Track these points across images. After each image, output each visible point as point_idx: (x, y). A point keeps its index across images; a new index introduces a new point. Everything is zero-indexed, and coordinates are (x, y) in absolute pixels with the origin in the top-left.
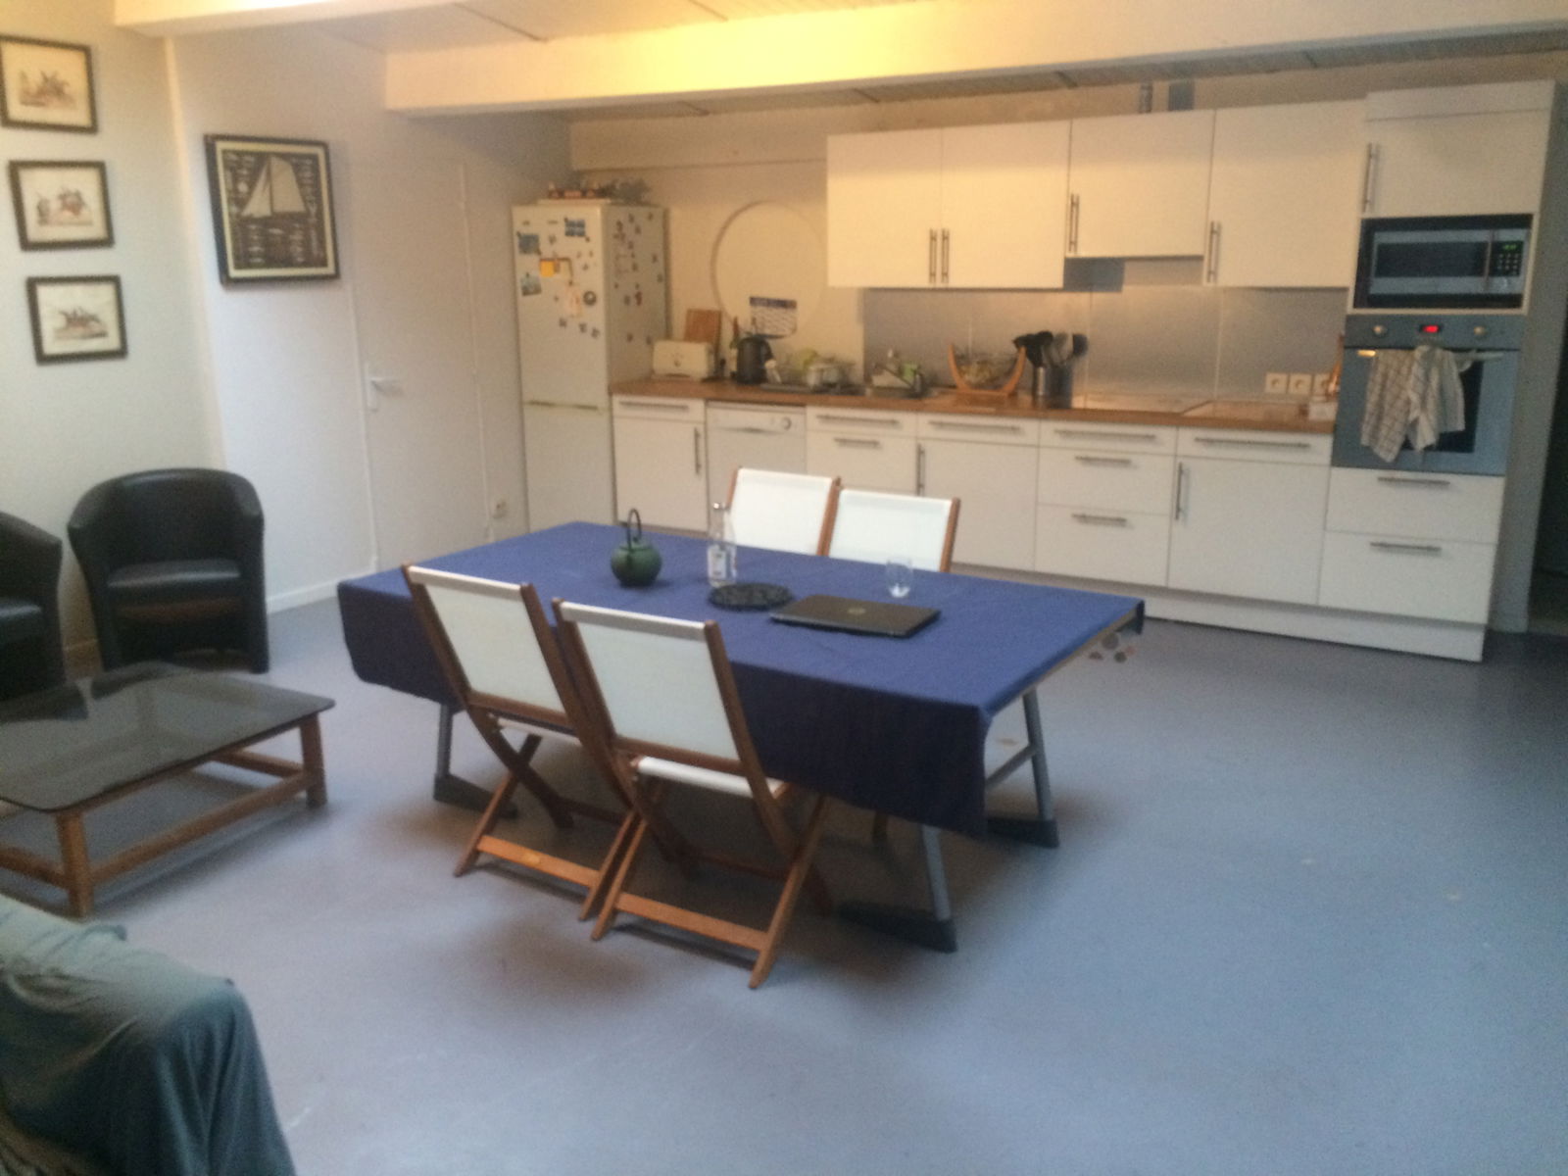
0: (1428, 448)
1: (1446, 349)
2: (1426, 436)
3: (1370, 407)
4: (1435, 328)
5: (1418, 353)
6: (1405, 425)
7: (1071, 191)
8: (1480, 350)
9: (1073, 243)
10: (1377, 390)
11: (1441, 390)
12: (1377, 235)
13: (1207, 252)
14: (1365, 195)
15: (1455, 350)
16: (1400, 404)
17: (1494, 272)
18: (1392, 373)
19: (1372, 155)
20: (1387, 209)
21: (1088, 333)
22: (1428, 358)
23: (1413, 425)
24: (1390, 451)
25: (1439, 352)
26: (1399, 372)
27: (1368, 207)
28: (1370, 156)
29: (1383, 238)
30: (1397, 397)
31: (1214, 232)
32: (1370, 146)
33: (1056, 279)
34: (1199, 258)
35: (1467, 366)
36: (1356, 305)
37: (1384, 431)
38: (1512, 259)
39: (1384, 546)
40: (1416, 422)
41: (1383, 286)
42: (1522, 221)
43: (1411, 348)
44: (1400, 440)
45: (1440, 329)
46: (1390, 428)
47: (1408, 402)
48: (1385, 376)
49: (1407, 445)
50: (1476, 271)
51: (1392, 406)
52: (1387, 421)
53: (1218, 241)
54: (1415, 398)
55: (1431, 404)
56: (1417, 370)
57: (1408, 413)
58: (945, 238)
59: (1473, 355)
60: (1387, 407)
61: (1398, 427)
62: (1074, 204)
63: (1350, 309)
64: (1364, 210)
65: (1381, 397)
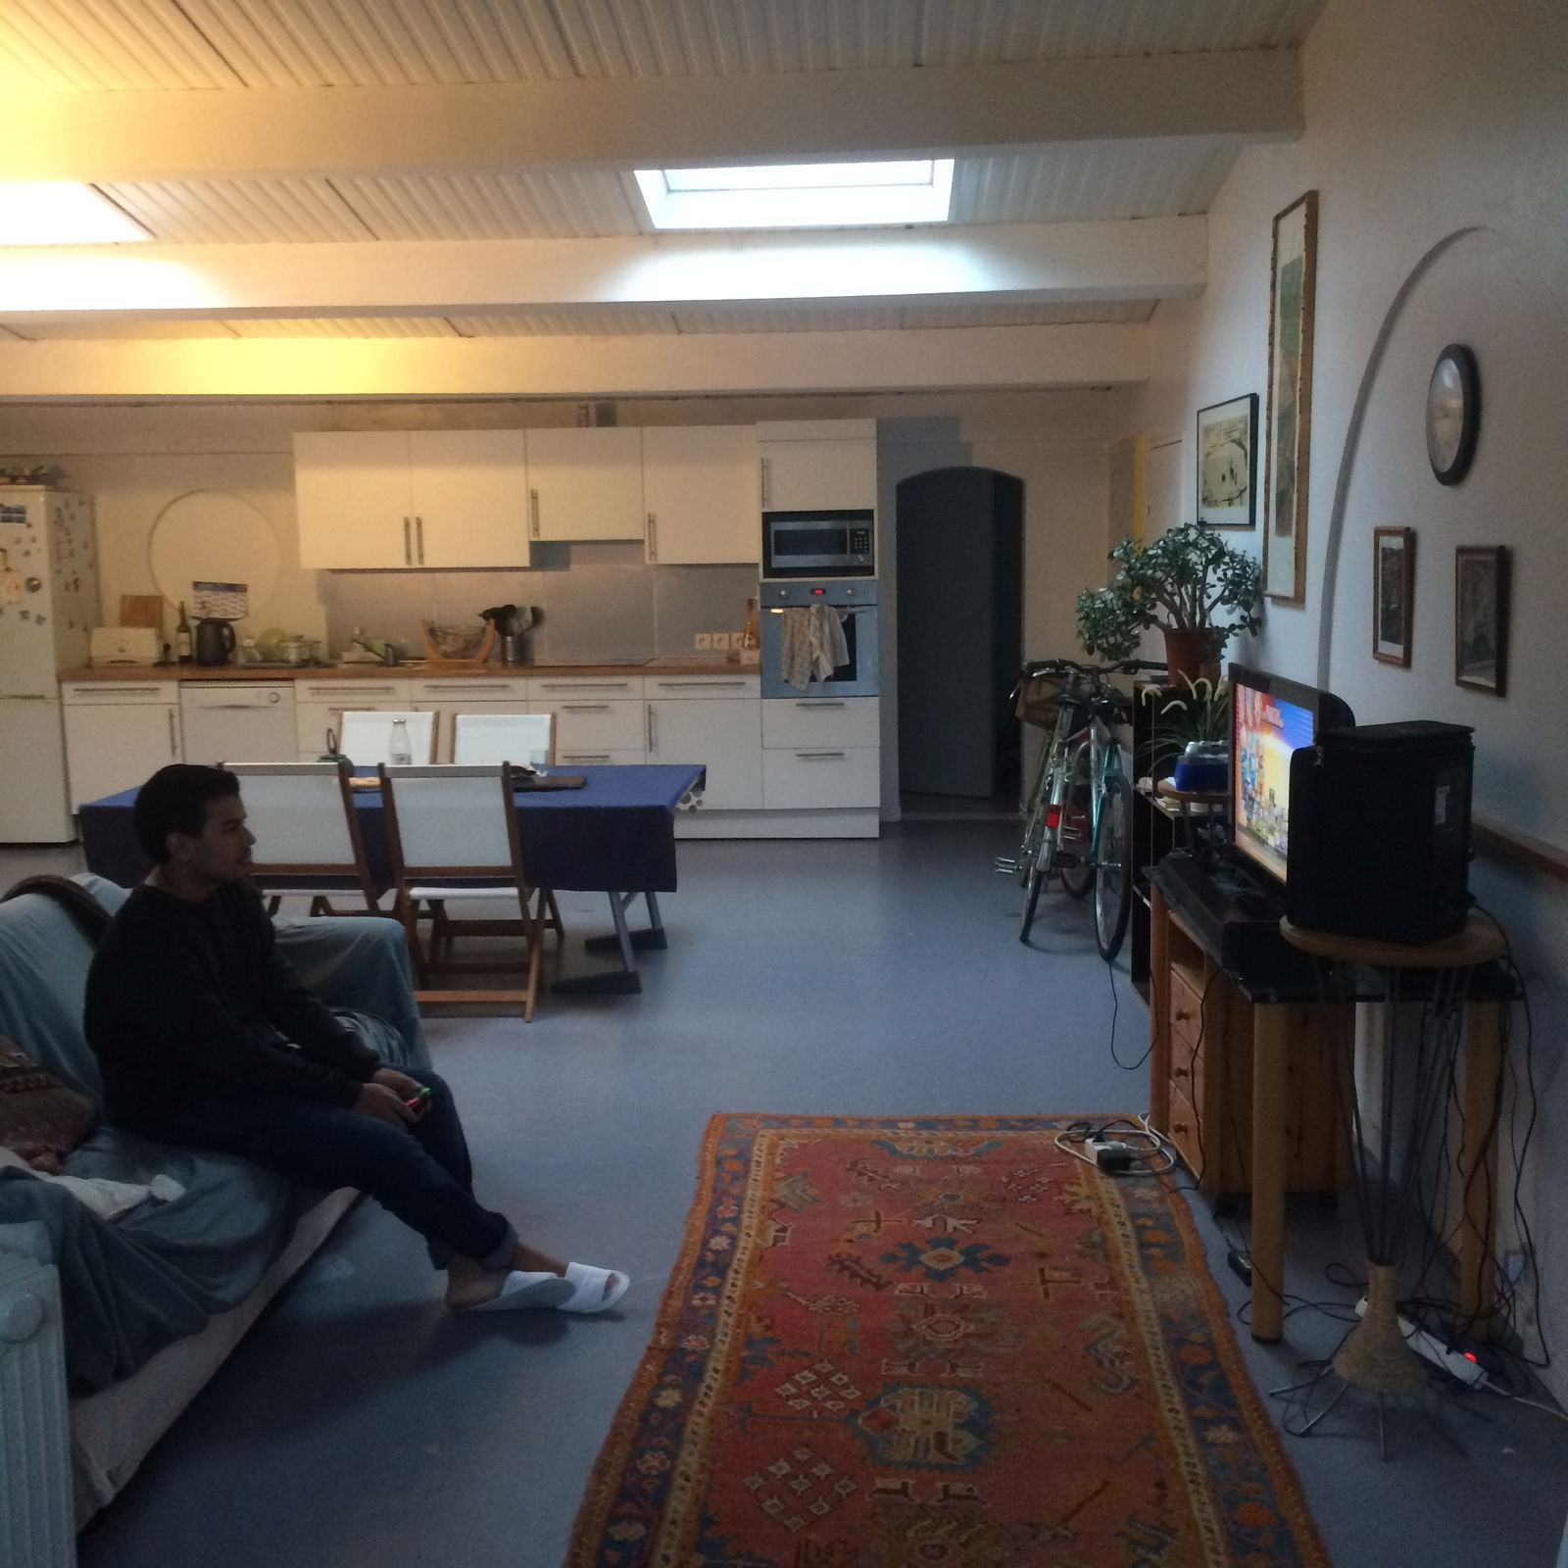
0: (828, 679)
1: (830, 606)
2: (826, 669)
3: (785, 651)
4: (821, 592)
5: (813, 609)
6: (811, 663)
7: (530, 488)
8: (853, 606)
9: (536, 530)
10: (788, 637)
11: (831, 634)
12: (772, 524)
13: (647, 536)
14: (763, 496)
15: (837, 607)
16: (805, 647)
17: (853, 551)
18: (797, 625)
19: (765, 466)
20: (779, 506)
21: (544, 606)
22: (820, 611)
23: (816, 663)
24: (802, 682)
25: (827, 608)
26: (802, 624)
27: (766, 503)
28: (763, 467)
29: (776, 526)
30: (803, 642)
31: (651, 521)
32: (762, 460)
33: (524, 560)
34: (641, 542)
35: (846, 617)
36: (764, 577)
37: (797, 668)
38: (863, 541)
39: (806, 756)
40: (818, 658)
41: (781, 561)
42: (867, 514)
43: (808, 607)
44: (809, 674)
45: (824, 591)
46: (801, 666)
47: (811, 644)
48: (793, 627)
49: (813, 679)
50: (841, 549)
51: (800, 649)
52: (798, 661)
53: (654, 527)
54: (815, 642)
55: (827, 646)
56: (814, 621)
57: (811, 654)
58: (419, 524)
59: (849, 609)
60: (796, 649)
61: (806, 664)
62: (534, 496)
63: (762, 579)
64: (763, 506)
65: (792, 644)
